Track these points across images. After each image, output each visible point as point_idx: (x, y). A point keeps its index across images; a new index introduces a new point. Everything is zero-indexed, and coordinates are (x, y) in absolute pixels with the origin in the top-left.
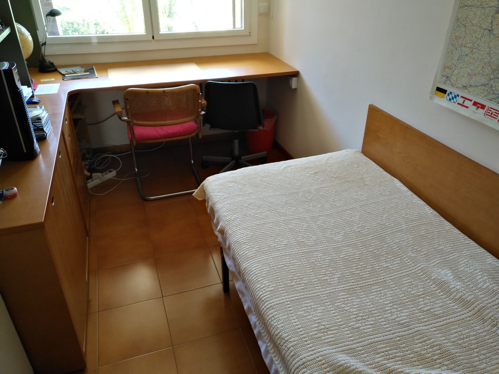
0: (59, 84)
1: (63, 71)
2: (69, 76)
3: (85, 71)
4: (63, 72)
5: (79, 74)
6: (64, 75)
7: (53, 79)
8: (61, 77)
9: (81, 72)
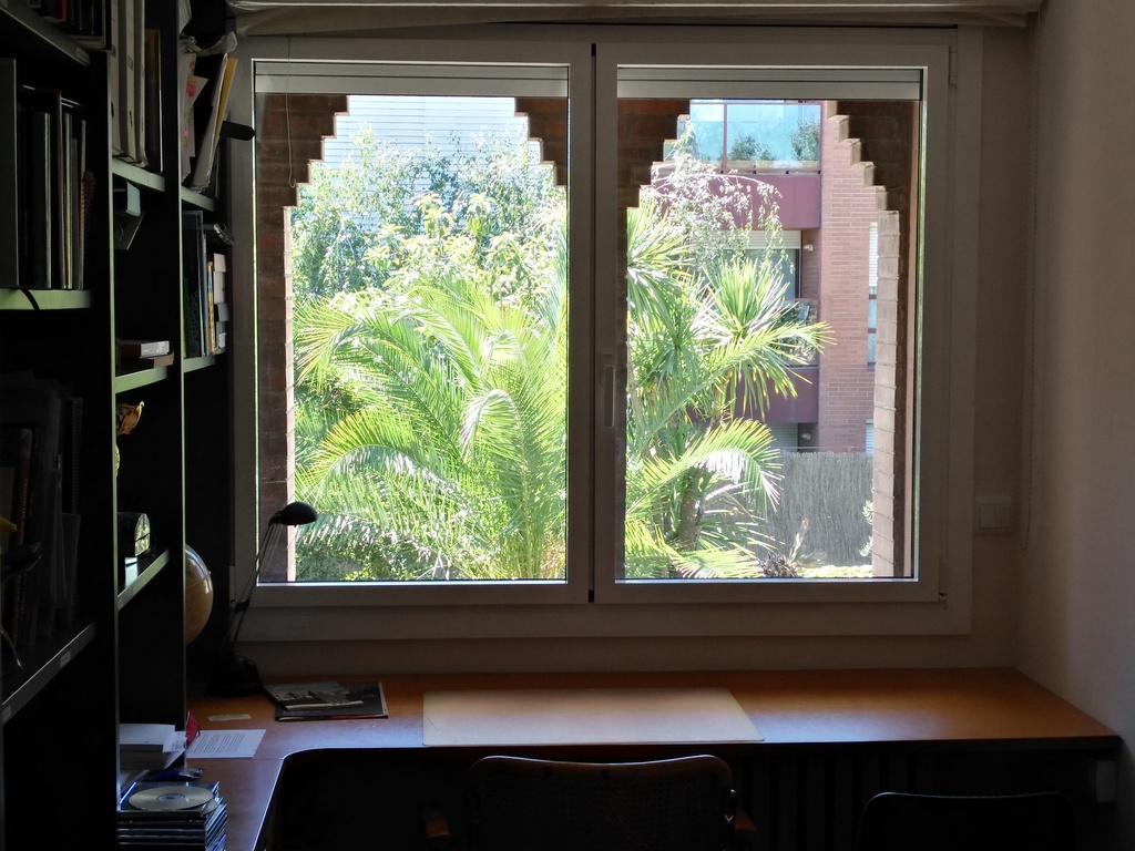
0: (264, 731)
1: (281, 694)
2: (296, 710)
3: (350, 697)
4: (281, 696)
5: (330, 705)
6: (281, 706)
7: (247, 717)
8: (271, 711)
9: (337, 697)
